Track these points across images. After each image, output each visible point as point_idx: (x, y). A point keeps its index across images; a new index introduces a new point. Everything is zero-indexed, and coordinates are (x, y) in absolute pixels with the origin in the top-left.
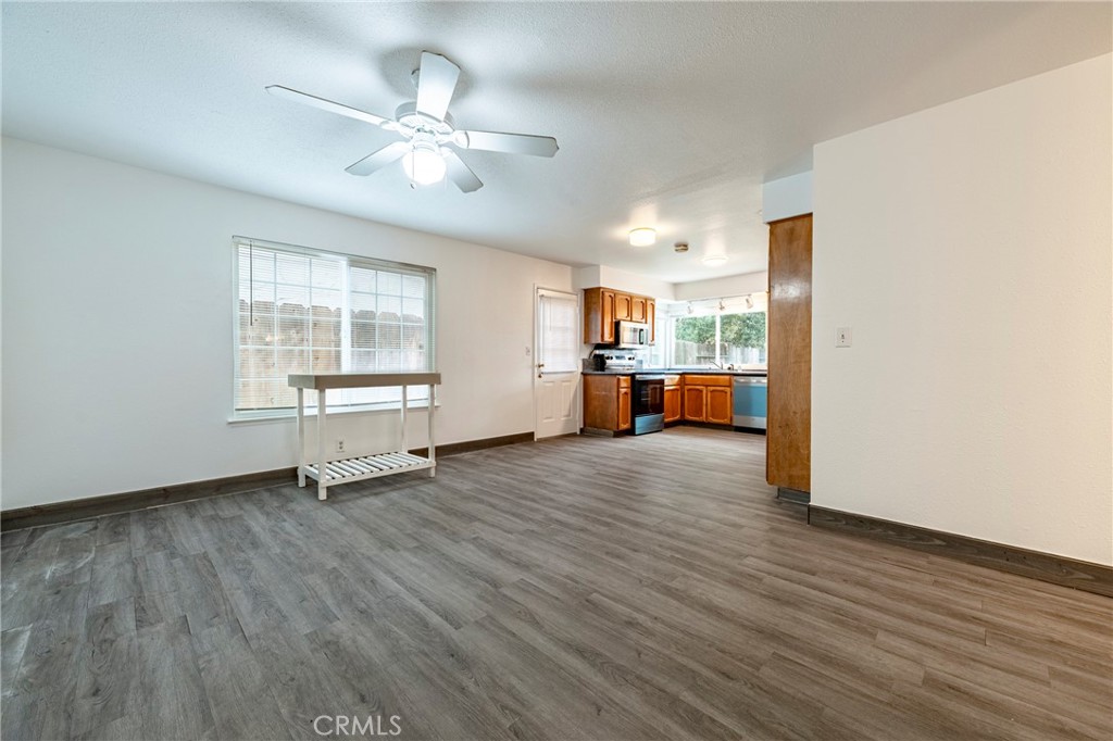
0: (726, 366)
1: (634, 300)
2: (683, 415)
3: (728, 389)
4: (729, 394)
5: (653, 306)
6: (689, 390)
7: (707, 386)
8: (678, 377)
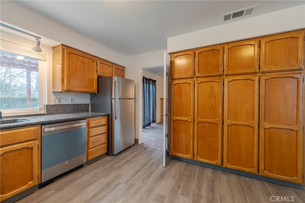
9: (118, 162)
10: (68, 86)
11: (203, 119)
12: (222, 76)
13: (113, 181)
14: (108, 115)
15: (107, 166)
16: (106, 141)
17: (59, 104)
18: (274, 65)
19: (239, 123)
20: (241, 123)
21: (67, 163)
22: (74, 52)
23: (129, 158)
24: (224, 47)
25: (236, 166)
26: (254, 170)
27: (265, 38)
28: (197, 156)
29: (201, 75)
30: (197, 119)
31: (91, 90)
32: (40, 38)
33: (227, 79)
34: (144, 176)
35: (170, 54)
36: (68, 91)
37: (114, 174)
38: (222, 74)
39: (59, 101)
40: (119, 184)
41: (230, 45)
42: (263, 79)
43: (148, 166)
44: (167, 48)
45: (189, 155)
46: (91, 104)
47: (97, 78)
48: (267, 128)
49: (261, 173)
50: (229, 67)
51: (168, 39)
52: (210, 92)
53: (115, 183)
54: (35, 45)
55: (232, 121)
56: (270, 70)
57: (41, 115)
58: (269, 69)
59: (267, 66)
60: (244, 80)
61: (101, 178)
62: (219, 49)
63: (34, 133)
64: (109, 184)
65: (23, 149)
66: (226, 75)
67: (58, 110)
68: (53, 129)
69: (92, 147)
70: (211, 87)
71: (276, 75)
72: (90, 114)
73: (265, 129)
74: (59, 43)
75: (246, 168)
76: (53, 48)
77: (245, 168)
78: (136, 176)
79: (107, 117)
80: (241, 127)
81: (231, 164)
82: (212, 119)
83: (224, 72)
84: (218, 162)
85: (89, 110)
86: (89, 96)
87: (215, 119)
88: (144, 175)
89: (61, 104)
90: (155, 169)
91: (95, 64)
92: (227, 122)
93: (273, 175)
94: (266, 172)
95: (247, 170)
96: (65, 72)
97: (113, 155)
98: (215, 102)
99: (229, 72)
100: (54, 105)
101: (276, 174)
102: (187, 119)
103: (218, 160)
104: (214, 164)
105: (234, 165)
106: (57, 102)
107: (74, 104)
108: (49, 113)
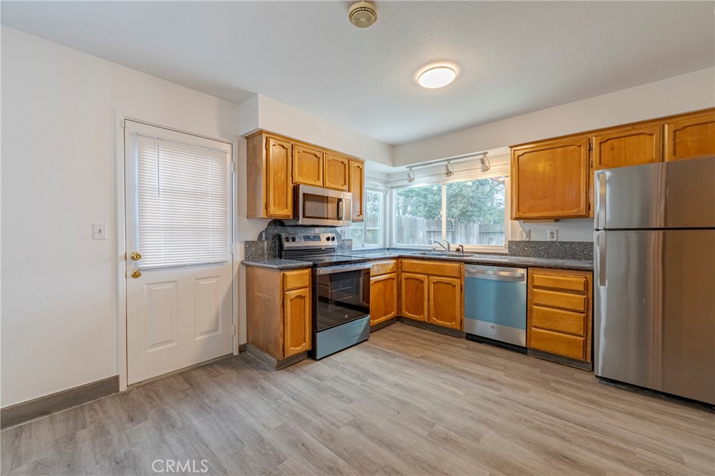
0: (454, 247)
1: (327, 158)
2: (399, 309)
3: (457, 282)
4: (458, 288)
5: (361, 170)
6: (407, 279)
7: (428, 275)
8: (394, 261)
10: (519, 210)
17: (527, 239)
22: (531, 148)
32: (486, 153)
34: (536, 422)
37: (526, 384)
39: (529, 235)
63: (456, 271)
65: (449, 283)
67: (525, 250)
69: (539, 325)
78: (521, 407)
79: (589, 276)
89: (532, 240)
100: (520, 242)
106: (525, 236)
107: (555, 242)
108: (512, 253)
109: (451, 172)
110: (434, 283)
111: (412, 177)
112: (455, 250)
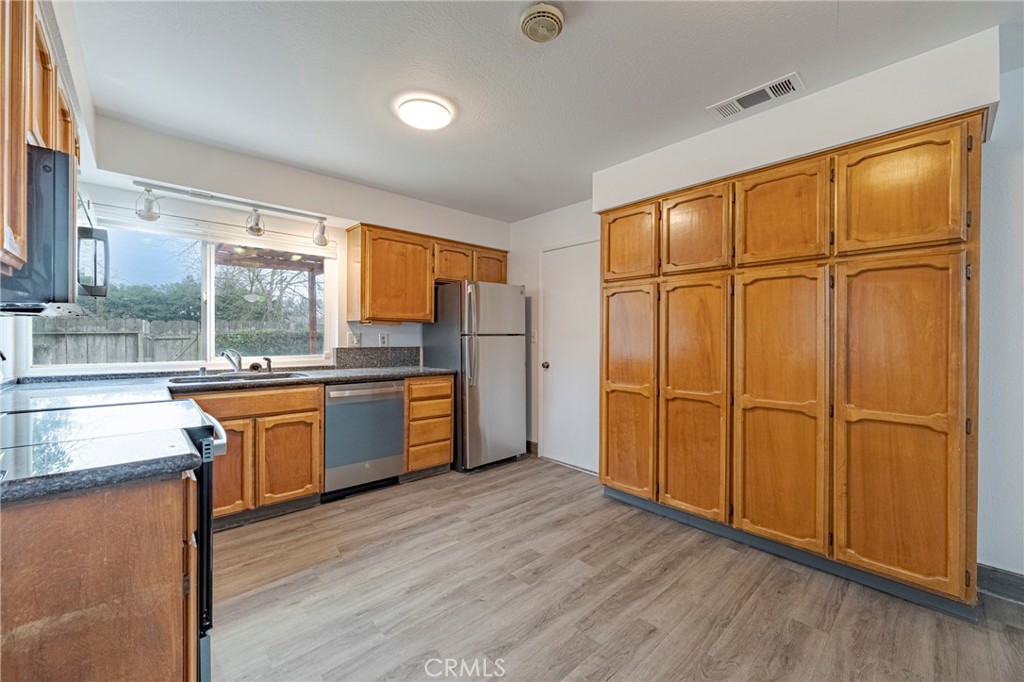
4: (316, 426)
7: (254, 417)
9: (472, 485)
10: (372, 308)
11: (680, 389)
12: (729, 268)
13: (449, 514)
14: (455, 375)
15: (446, 489)
16: (450, 435)
17: (358, 346)
18: (876, 230)
19: (775, 404)
20: (780, 405)
21: (367, 465)
22: (385, 234)
23: (500, 481)
24: (734, 184)
25: (769, 528)
26: (818, 545)
27: (847, 153)
28: (667, 493)
29: (674, 269)
30: (665, 390)
31: (420, 315)
32: (325, 219)
33: (739, 276)
35: (600, 213)
36: (374, 320)
38: (730, 262)
39: (359, 341)
40: (458, 520)
41: (750, 181)
42: (842, 273)
43: (537, 502)
44: (591, 197)
45: (645, 489)
46: (424, 348)
47: (433, 286)
48: (854, 419)
49: (838, 556)
50: (749, 243)
51: (594, 175)
52: (698, 314)
53: (450, 518)
54: (317, 233)
55: (757, 398)
56: (862, 246)
57: (328, 368)
58: (858, 243)
59: (854, 235)
60: (788, 280)
61: (427, 505)
62: (720, 194)
63: (314, 399)
64: (438, 517)
65: (298, 423)
66: (741, 266)
67: (357, 360)
68: (347, 393)
69: (417, 442)
70: (701, 301)
71: (881, 260)
72: (421, 369)
73: (849, 423)
74: (356, 223)
75: (797, 537)
76: (348, 231)
77: (793, 535)
78: (500, 514)
79: (452, 379)
80: (782, 415)
81: (752, 522)
82: (704, 390)
83: (734, 256)
84: (718, 512)
85: (419, 361)
86: (418, 328)
87: (711, 390)
88: (517, 514)
89: (363, 346)
90: (551, 509)
91: (429, 253)
92: (742, 400)
93: (872, 565)
94: (853, 552)
95: (798, 542)
96: (367, 280)
97: (466, 471)
98: (712, 342)
99: (748, 258)
100: (350, 349)
101: (883, 562)
102: (641, 389)
103: (718, 508)
104: (710, 516)
105: (762, 526)
106: (355, 342)
107: (387, 348)
108: (341, 364)
109: (259, 230)
110: (267, 430)
111: (155, 210)
112: (248, 367)
